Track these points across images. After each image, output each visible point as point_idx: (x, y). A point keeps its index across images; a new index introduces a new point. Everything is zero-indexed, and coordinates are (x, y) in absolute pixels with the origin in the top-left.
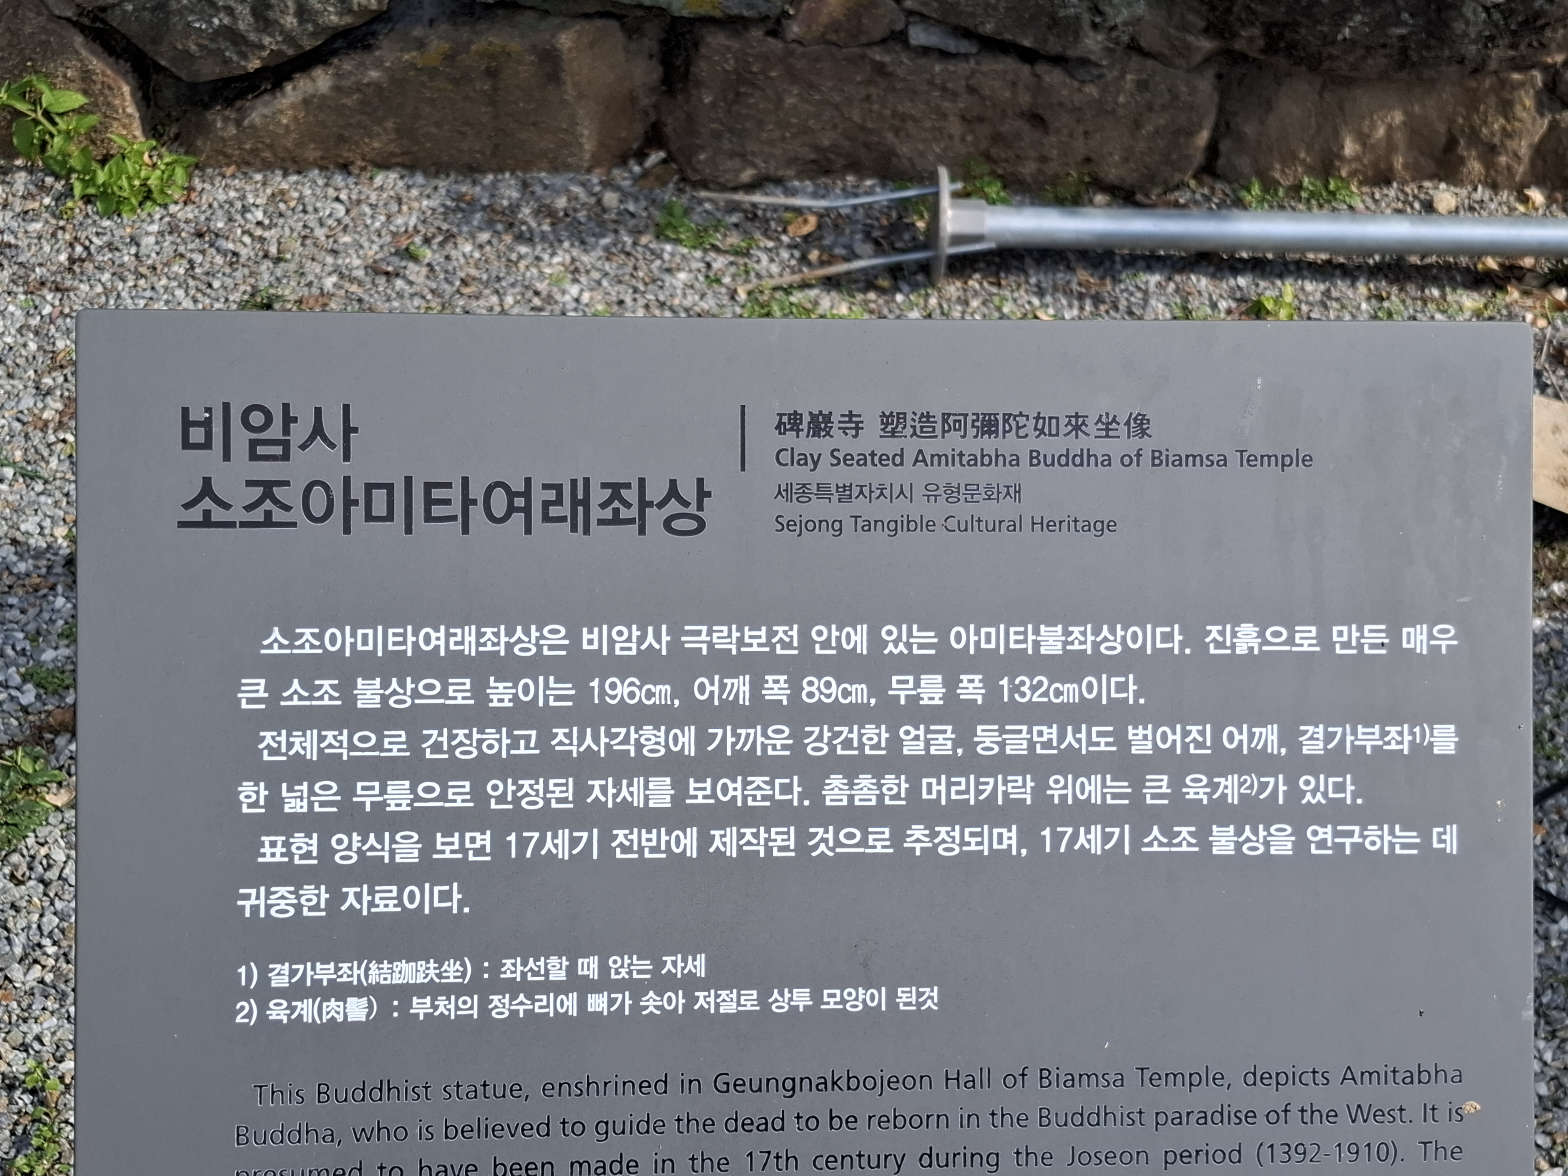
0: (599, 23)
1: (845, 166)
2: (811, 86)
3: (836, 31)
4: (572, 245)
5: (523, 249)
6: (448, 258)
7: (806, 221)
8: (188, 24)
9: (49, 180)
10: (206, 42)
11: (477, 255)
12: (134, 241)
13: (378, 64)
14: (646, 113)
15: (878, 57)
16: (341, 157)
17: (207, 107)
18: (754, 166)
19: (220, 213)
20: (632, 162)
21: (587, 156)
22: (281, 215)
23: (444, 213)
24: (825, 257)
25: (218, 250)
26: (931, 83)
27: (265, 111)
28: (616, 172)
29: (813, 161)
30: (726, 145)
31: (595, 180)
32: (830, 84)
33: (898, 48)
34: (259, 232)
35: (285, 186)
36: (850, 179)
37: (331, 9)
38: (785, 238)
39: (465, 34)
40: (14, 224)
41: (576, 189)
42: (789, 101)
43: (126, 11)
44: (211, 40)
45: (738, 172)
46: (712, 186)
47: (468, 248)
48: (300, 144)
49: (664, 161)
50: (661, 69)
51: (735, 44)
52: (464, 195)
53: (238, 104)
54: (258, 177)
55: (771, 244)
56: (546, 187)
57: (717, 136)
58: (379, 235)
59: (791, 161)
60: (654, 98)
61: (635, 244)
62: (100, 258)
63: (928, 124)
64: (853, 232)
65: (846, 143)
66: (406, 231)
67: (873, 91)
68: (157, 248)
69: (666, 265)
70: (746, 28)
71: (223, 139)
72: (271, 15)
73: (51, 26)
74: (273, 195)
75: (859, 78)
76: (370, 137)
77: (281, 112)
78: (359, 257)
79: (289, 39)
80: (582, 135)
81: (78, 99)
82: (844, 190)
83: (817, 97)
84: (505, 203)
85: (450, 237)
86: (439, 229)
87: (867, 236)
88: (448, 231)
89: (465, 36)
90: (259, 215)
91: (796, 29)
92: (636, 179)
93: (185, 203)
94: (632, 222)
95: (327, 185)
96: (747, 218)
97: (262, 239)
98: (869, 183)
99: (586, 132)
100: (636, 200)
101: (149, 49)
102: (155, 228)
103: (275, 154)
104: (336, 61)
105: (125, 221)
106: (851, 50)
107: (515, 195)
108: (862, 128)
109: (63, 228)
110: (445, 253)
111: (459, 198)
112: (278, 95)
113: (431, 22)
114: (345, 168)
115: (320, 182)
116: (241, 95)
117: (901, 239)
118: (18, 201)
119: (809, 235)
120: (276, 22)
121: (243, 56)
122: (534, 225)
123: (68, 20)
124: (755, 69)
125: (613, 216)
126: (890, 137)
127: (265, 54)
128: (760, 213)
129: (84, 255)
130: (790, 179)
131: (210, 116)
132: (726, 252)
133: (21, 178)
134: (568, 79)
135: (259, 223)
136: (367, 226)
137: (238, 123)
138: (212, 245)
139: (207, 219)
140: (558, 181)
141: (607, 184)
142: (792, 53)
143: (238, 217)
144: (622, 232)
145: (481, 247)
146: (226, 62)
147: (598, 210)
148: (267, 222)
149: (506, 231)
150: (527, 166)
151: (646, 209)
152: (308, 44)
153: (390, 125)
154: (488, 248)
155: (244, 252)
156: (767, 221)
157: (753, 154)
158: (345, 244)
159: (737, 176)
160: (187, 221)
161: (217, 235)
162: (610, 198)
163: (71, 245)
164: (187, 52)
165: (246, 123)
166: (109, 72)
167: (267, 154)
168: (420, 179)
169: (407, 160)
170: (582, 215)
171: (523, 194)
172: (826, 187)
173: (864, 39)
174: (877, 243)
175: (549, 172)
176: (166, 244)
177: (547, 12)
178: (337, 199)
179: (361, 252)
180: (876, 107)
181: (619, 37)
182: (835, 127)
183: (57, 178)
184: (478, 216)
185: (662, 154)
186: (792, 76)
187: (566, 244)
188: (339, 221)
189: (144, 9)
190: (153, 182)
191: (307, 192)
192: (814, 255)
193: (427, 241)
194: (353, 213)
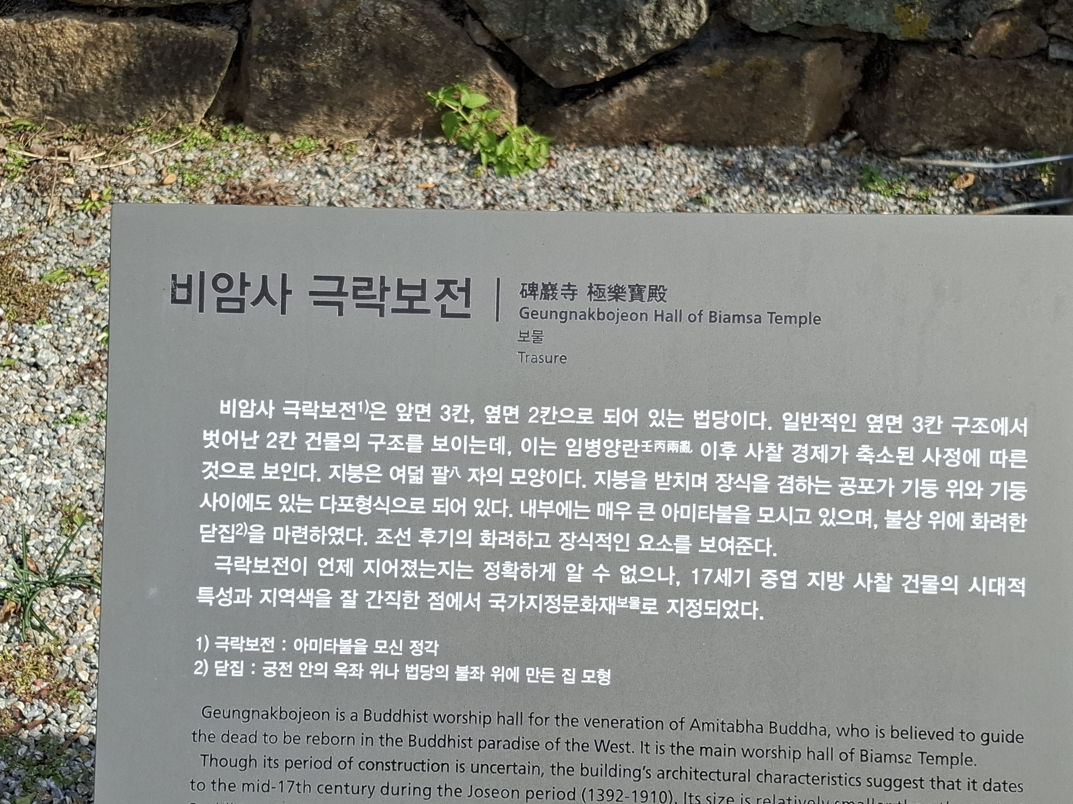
0: (830, 45)
1: (984, 141)
2: (975, 86)
3: (999, 49)
4: (806, 194)
5: (774, 198)
6: (725, 203)
7: (967, 178)
8: (564, 50)
9: (461, 152)
10: (573, 62)
11: (744, 201)
12: (522, 192)
13: (681, 74)
14: (843, 105)
15: (1026, 66)
16: (643, 137)
17: (557, 104)
18: (923, 140)
19: (572, 174)
20: (832, 139)
21: (806, 135)
22: (611, 175)
23: (716, 174)
24: (982, 203)
25: (576, 198)
26: (1060, 84)
27: (602, 107)
28: (824, 145)
29: (962, 138)
30: (907, 126)
31: (811, 151)
32: (988, 85)
33: (1039, 60)
34: (600, 187)
35: (608, 156)
36: (987, 149)
37: (660, 38)
38: (952, 190)
39: (740, 54)
40: (445, 181)
41: (800, 157)
42: (957, 96)
43: (524, 41)
44: (577, 60)
45: (911, 145)
46: (890, 154)
47: (737, 197)
48: (619, 130)
49: (855, 138)
50: (861, 76)
51: (928, 58)
52: (727, 161)
53: (581, 102)
54: (590, 150)
55: (942, 194)
56: (779, 156)
57: (902, 121)
58: (676, 188)
59: (948, 138)
60: (850, 96)
61: (847, 194)
62: (503, 203)
63: (1050, 112)
64: (997, 186)
65: (989, 125)
66: (693, 186)
67: (1017, 89)
68: (537, 197)
69: (872, 208)
70: (934, 47)
71: (570, 126)
72: (621, 43)
73: (474, 51)
74: (603, 162)
75: (1009, 81)
76: (665, 124)
77: (612, 107)
78: (667, 202)
79: (628, 58)
80: (806, 121)
81: (482, 100)
82: (984, 157)
83: (978, 94)
84: (754, 166)
85: (722, 190)
86: (715, 184)
87: (1008, 188)
88: (721, 185)
89: (741, 56)
90: (597, 175)
91: (972, 47)
92: (839, 150)
93: (549, 168)
94: (842, 179)
95: (636, 155)
96: (919, 176)
97: (603, 191)
98: (1002, 152)
99: (809, 119)
100: (842, 164)
101: (533, 66)
102: (532, 184)
103: (601, 135)
104: (650, 73)
105: (514, 180)
106: (1009, 61)
107: (760, 161)
108: (1004, 114)
109: (476, 184)
110: (722, 200)
111: (725, 163)
112: (609, 96)
113: (715, 47)
114: (647, 144)
115: (632, 153)
116: (582, 96)
117: (1034, 190)
118: (444, 166)
119: (968, 187)
120: (623, 47)
121: (596, 71)
122: (777, 181)
123: (484, 47)
124: (939, 75)
125: (828, 175)
126: (1022, 120)
127: (609, 69)
128: (929, 172)
129: (492, 202)
130: (945, 149)
131: (560, 110)
132: (909, 199)
133: (443, 151)
134: (805, 82)
135: (598, 181)
136: (668, 183)
137: (582, 115)
138: (572, 195)
139: (565, 178)
140: (787, 151)
141: (821, 154)
142: (967, 64)
143: (584, 177)
144: (838, 185)
145: (745, 196)
146: (584, 74)
147: (817, 171)
148: (603, 180)
149: (759, 186)
150: (766, 141)
151: (849, 170)
152: (638, 62)
153: (680, 115)
154: (750, 196)
155: (594, 200)
156: (935, 178)
157: (924, 132)
158: (657, 194)
159: (910, 147)
160: (552, 180)
161: (573, 189)
162: (825, 162)
163: (483, 195)
164: (559, 68)
165: (587, 115)
166: (504, 82)
167: (597, 136)
168: (696, 152)
169: (685, 139)
170: (808, 174)
171: (765, 161)
172: (971, 155)
173: (1018, 54)
174: (1016, 193)
175: (779, 146)
176: (542, 194)
177: (797, 38)
178: (645, 165)
179: (669, 200)
180: (1016, 100)
181: (840, 54)
182: (984, 115)
183: (466, 150)
184: (739, 175)
185: (855, 133)
186: (964, 80)
187: (802, 194)
188: (649, 179)
189: (537, 39)
190: (529, 153)
191: (624, 160)
192: (975, 201)
193: (709, 192)
194: (658, 175)
